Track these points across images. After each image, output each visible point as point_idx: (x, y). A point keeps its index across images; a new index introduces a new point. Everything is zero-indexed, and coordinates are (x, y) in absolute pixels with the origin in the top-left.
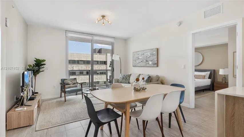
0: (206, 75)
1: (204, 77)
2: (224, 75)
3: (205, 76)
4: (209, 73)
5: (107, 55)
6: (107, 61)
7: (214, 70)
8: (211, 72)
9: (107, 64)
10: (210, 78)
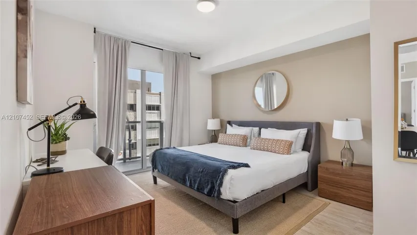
0: (293, 140)
1: (288, 148)
2: (348, 141)
3: (291, 144)
4: (303, 132)
5: (135, 93)
6: (136, 105)
7: (318, 125)
8: (308, 131)
9: (135, 111)
10: (306, 148)
